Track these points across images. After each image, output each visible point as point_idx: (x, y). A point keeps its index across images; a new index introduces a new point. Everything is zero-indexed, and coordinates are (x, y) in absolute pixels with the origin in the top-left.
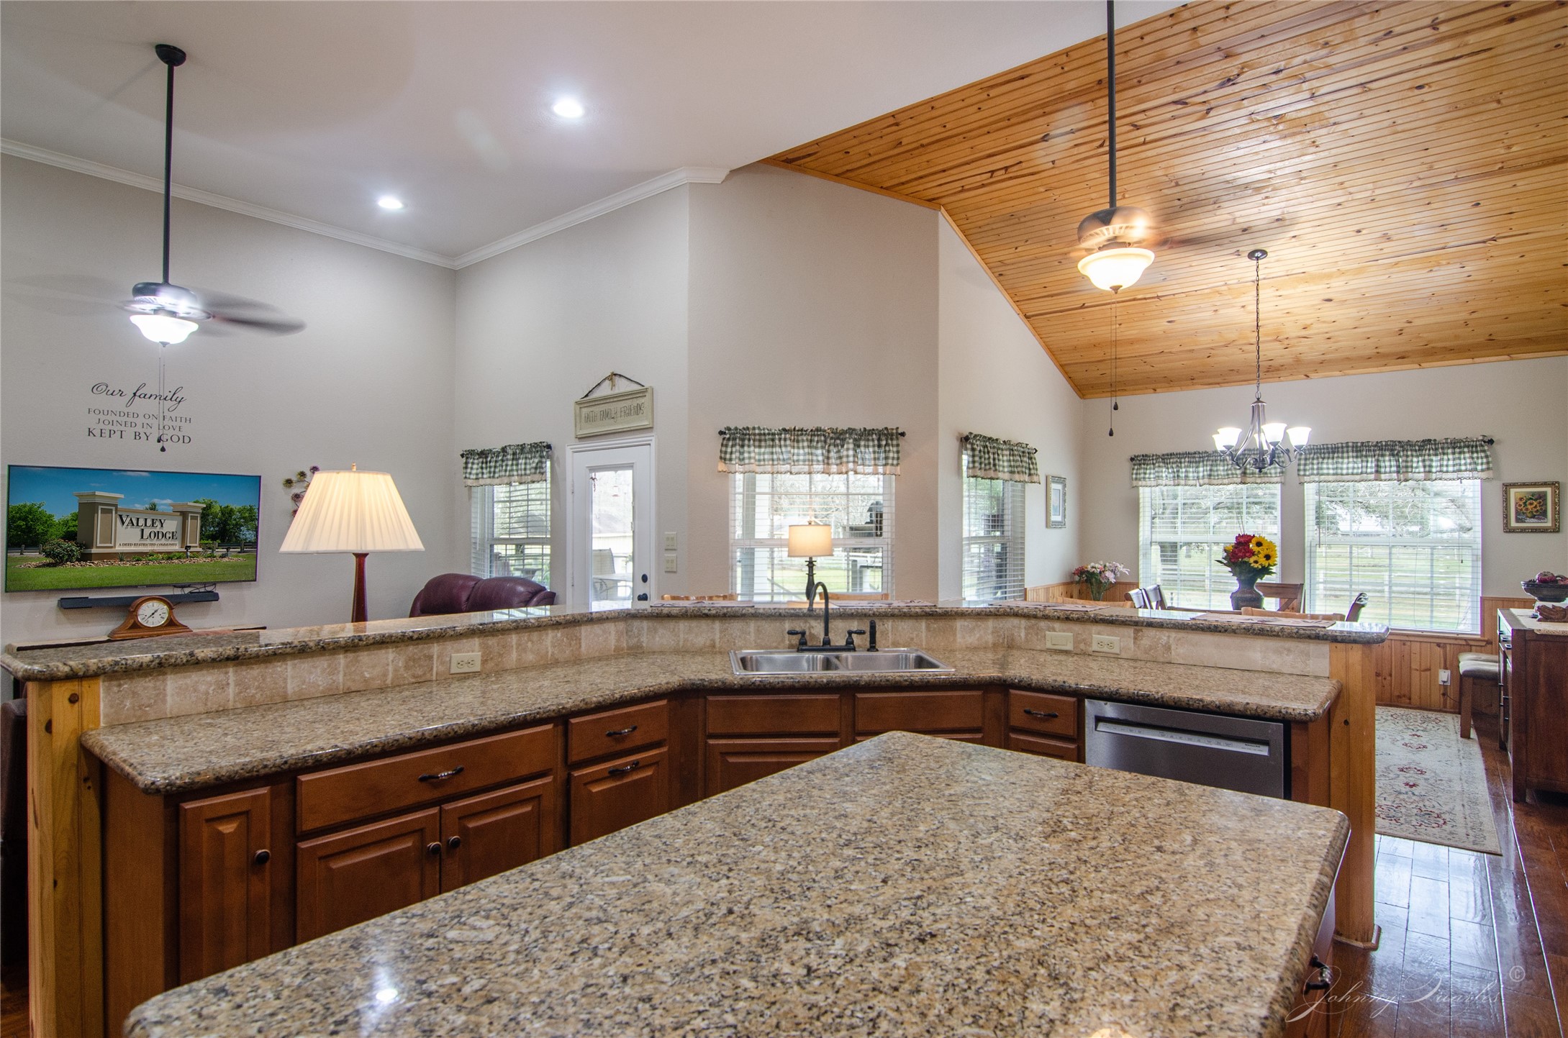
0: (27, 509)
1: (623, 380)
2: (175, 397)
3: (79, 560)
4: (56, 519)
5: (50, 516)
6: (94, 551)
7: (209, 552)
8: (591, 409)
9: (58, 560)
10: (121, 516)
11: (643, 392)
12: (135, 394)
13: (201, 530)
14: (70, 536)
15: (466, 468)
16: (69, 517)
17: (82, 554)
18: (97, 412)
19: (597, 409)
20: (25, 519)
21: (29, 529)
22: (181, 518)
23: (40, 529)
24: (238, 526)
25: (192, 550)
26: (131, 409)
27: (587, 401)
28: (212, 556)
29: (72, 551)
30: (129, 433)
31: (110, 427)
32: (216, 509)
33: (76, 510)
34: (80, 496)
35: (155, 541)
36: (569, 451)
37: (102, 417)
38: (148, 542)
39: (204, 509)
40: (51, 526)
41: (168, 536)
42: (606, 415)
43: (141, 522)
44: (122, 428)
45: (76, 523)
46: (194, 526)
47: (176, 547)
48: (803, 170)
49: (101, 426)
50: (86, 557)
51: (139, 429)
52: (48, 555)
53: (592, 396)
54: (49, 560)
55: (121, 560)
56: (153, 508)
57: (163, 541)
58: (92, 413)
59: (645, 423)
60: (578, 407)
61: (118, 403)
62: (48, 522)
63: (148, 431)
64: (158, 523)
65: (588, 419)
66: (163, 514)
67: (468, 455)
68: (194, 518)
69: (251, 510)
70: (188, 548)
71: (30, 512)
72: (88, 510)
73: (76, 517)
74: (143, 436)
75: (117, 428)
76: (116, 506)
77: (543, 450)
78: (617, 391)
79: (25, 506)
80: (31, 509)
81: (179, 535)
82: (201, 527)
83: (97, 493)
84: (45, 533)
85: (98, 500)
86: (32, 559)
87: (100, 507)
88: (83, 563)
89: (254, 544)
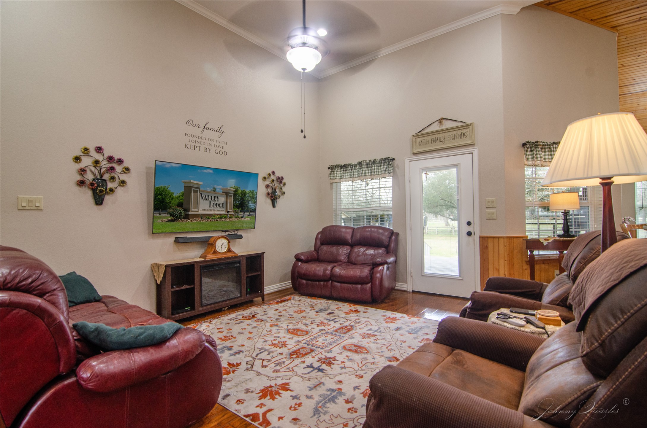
0: (162, 189)
1: (449, 121)
2: (220, 131)
3: (184, 218)
4: (175, 195)
5: (172, 193)
6: (190, 213)
7: (237, 214)
8: (424, 138)
9: (175, 218)
10: (201, 194)
11: (467, 126)
12: (204, 127)
13: (234, 203)
14: (180, 205)
15: (331, 174)
16: (180, 194)
17: (186, 215)
18: (189, 135)
19: (429, 138)
20: (161, 195)
21: (163, 201)
22: (225, 196)
23: (168, 200)
24: (248, 201)
25: (230, 213)
26: (203, 135)
27: (419, 134)
28: (238, 217)
29: (181, 213)
30: (202, 148)
31: (194, 144)
32: (239, 192)
33: (183, 190)
34: (185, 183)
35: (215, 209)
36: (407, 161)
37: (191, 139)
38: (212, 209)
39: (235, 191)
40: (172, 199)
41: (221, 205)
42: (437, 140)
43: (210, 198)
44: (199, 145)
45: (183, 197)
46: (231, 200)
47: (223, 212)
48: (555, 10)
49: (191, 143)
50: (187, 217)
51: (206, 146)
52: (171, 215)
53: (423, 132)
54: (171, 218)
55: (201, 219)
56: (214, 190)
57: (218, 209)
58: (187, 135)
59: (469, 142)
60: (414, 138)
61: (197, 131)
62: (171, 197)
63: (210, 148)
64: (216, 199)
65: (421, 143)
66: (218, 194)
67: (332, 168)
68: (231, 196)
69: (253, 192)
70: (228, 212)
71: (164, 191)
72: (188, 189)
73: (183, 194)
74: (208, 150)
75: (197, 145)
76: (199, 188)
77: (388, 162)
78: (444, 127)
79: (161, 188)
80: (164, 189)
81: (225, 205)
82: (234, 201)
83: (192, 181)
84: (170, 203)
85: (192, 185)
86: (164, 217)
87: (193, 189)
88: (186, 220)
89: (254, 211)
